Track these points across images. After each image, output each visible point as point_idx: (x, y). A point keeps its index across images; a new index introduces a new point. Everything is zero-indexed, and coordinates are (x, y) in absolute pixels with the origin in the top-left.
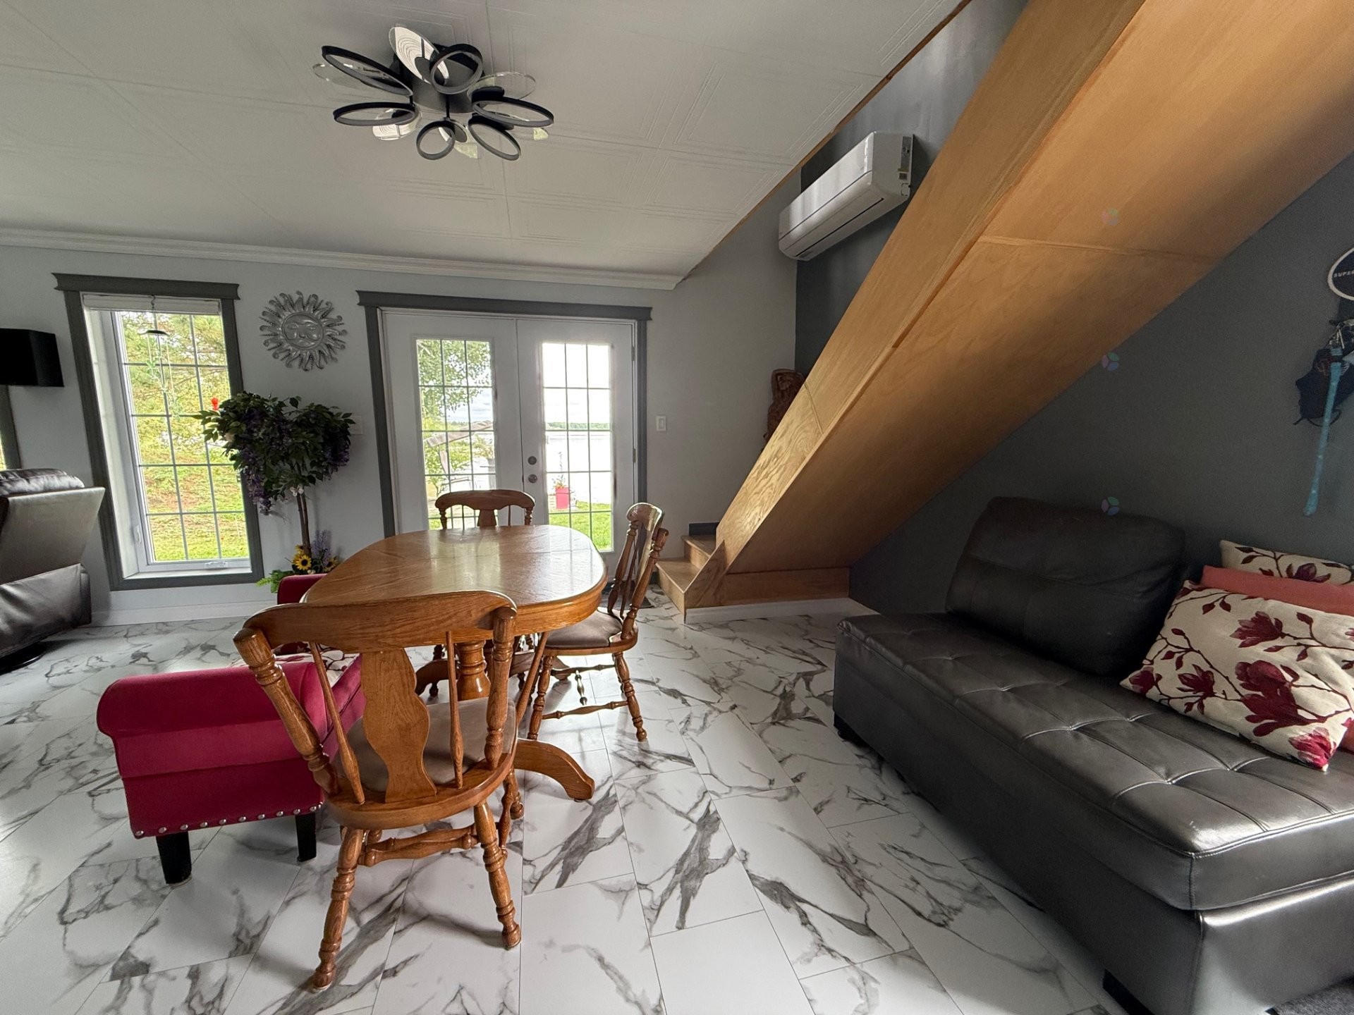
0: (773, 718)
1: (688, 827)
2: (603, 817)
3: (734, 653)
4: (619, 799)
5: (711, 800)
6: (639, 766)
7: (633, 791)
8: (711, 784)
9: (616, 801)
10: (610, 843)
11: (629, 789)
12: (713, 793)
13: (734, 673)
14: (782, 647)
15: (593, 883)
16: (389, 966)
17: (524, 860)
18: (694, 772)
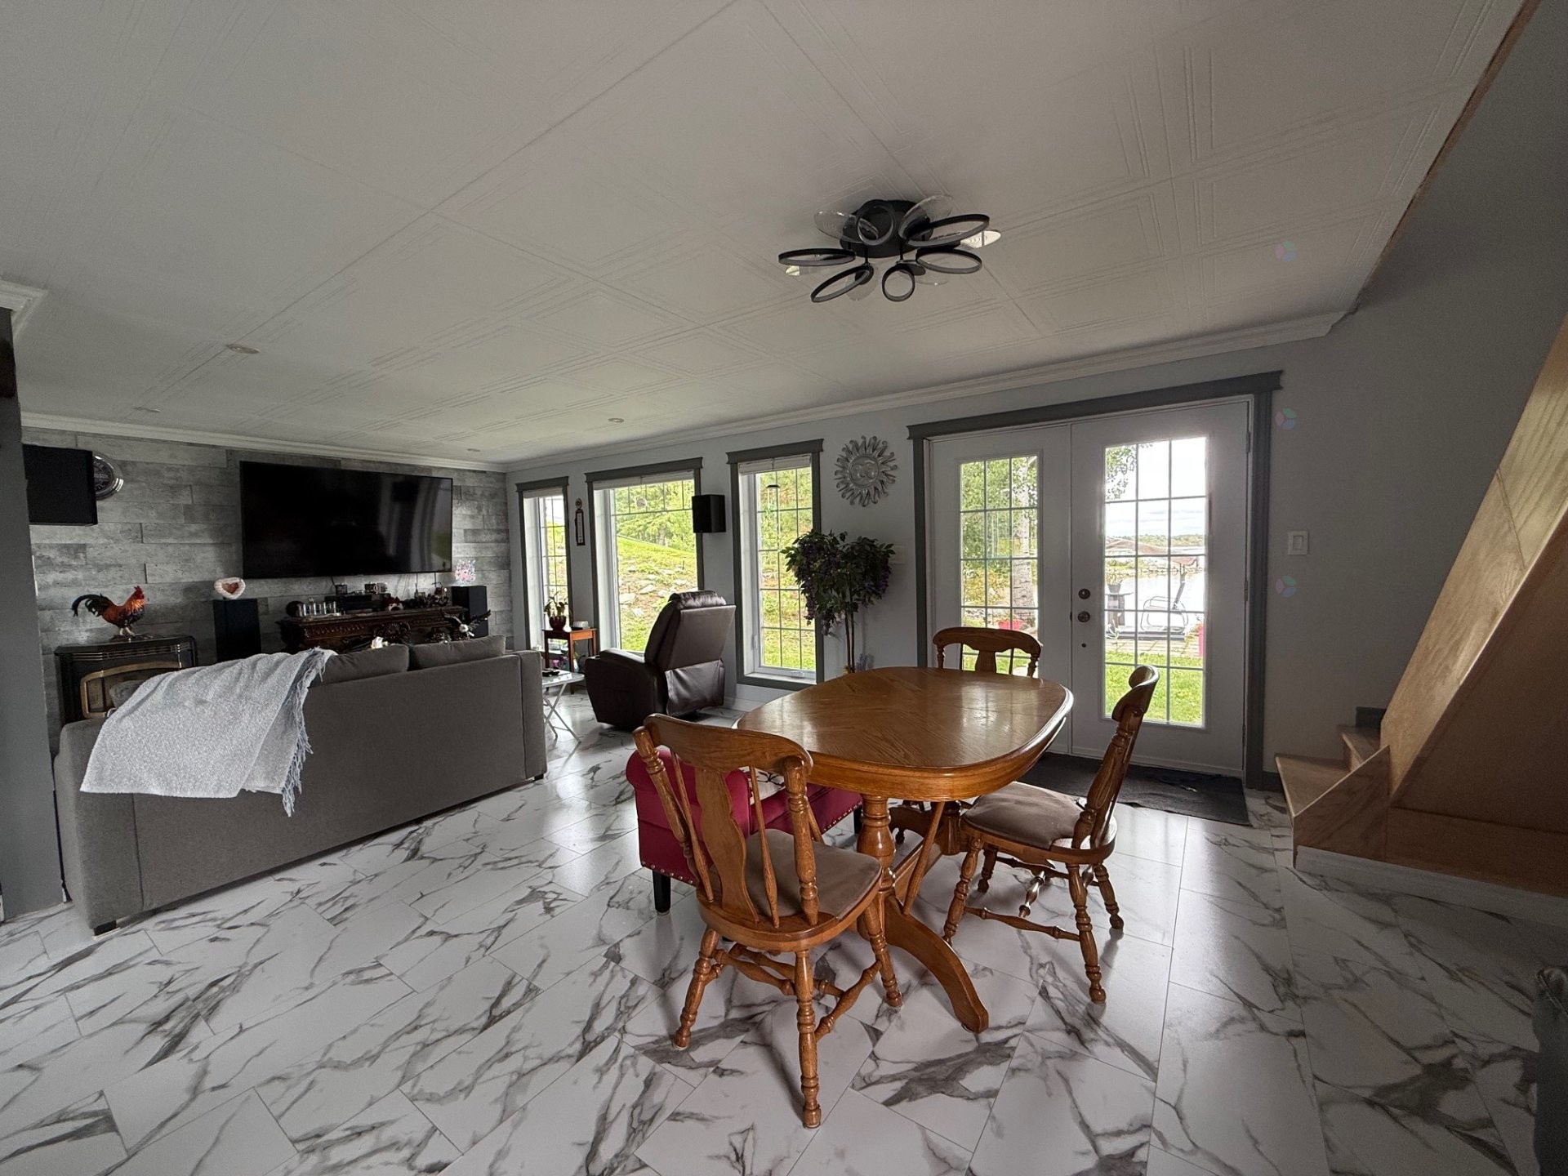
0: (1377, 1094)
1: (1083, 1154)
2: (981, 1064)
3: (1366, 948)
4: (1016, 1055)
5: (1148, 1142)
6: (1069, 1032)
7: (1040, 1059)
8: (1164, 1120)
9: (1009, 1056)
10: (968, 1099)
11: (1036, 1052)
12: (1160, 1136)
13: (1340, 981)
14: (1507, 983)
15: (922, 1128)
16: (723, 1065)
17: (873, 1052)
18: (1147, 1088)
